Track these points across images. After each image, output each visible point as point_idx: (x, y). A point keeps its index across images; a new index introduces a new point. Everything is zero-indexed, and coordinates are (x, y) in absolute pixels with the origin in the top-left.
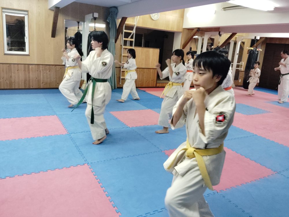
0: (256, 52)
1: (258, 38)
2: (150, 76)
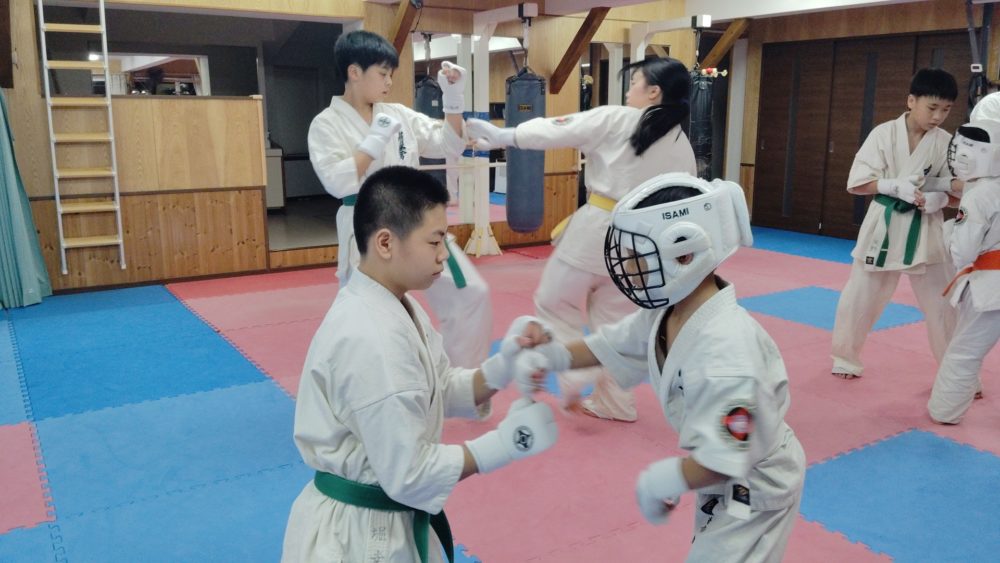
0: (704, 84)
1: (706, 22)
2: (230, 224)
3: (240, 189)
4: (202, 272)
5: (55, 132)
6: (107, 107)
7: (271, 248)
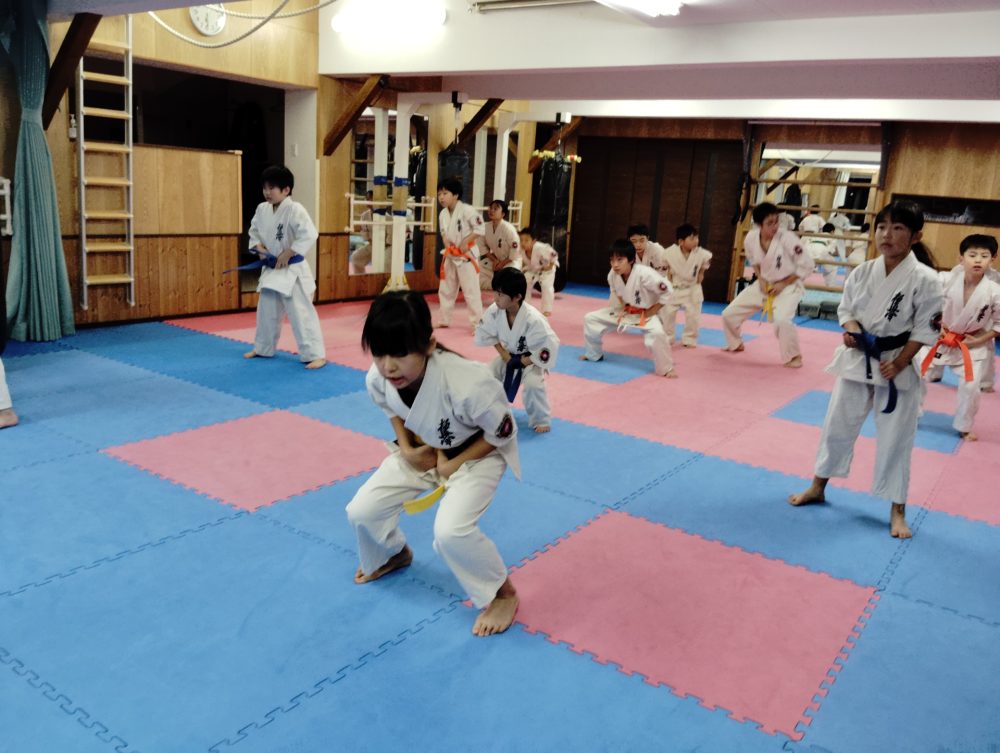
1: (567, 118)
2: (213, 266)
3: (221, 236)
4: (190, 310)
5: (86, 175)
6: (128, 155)
7: (244, 289)
